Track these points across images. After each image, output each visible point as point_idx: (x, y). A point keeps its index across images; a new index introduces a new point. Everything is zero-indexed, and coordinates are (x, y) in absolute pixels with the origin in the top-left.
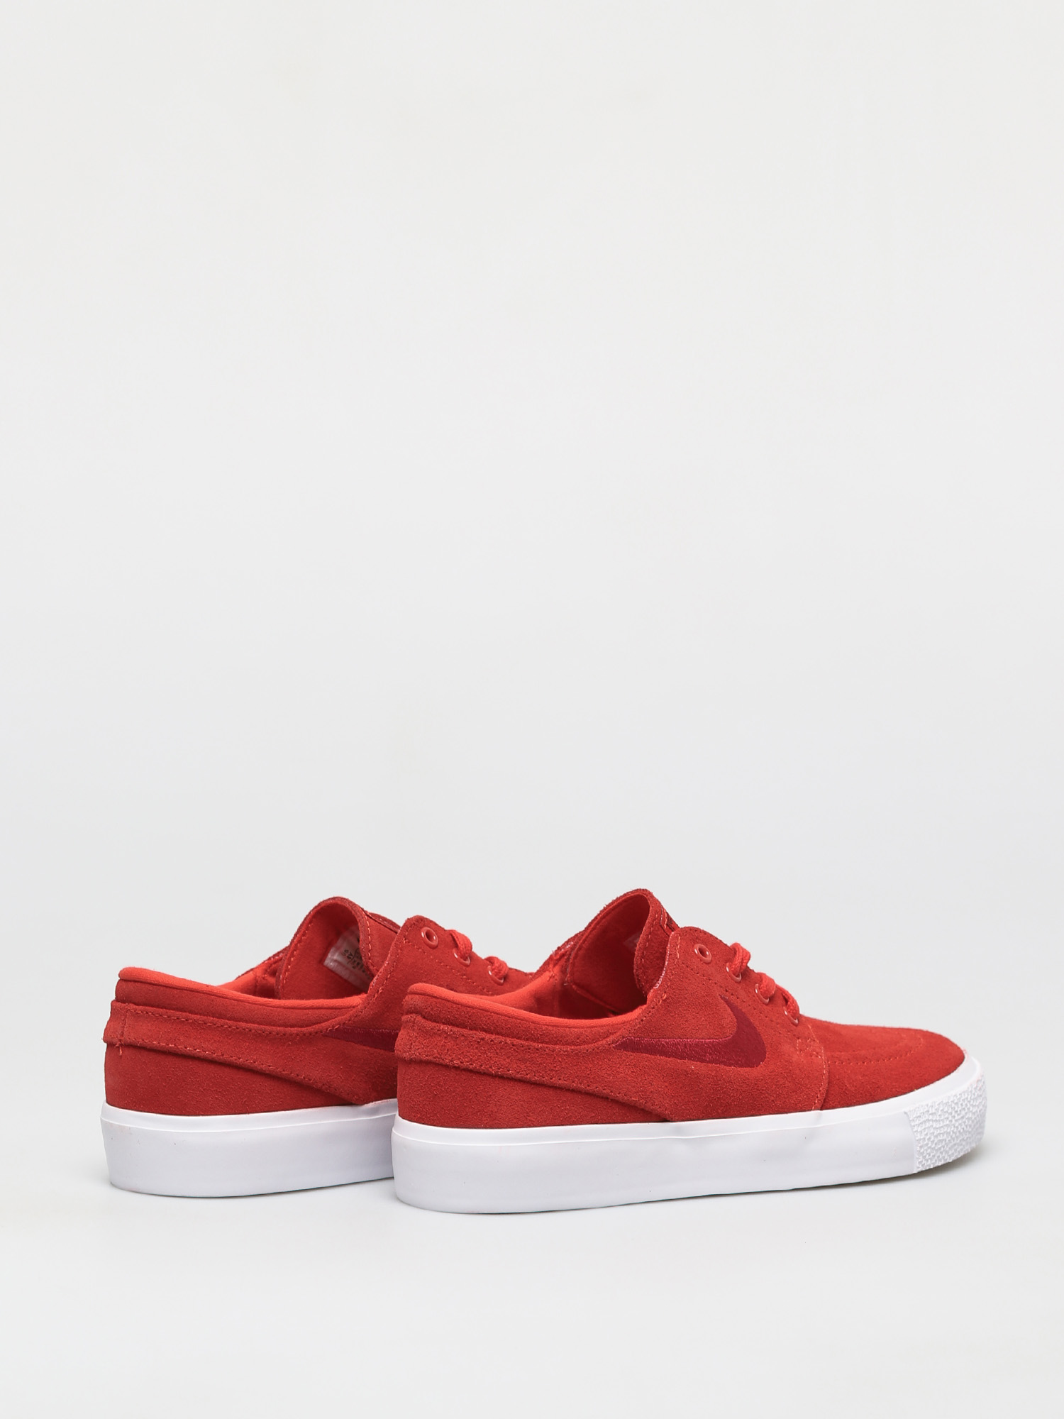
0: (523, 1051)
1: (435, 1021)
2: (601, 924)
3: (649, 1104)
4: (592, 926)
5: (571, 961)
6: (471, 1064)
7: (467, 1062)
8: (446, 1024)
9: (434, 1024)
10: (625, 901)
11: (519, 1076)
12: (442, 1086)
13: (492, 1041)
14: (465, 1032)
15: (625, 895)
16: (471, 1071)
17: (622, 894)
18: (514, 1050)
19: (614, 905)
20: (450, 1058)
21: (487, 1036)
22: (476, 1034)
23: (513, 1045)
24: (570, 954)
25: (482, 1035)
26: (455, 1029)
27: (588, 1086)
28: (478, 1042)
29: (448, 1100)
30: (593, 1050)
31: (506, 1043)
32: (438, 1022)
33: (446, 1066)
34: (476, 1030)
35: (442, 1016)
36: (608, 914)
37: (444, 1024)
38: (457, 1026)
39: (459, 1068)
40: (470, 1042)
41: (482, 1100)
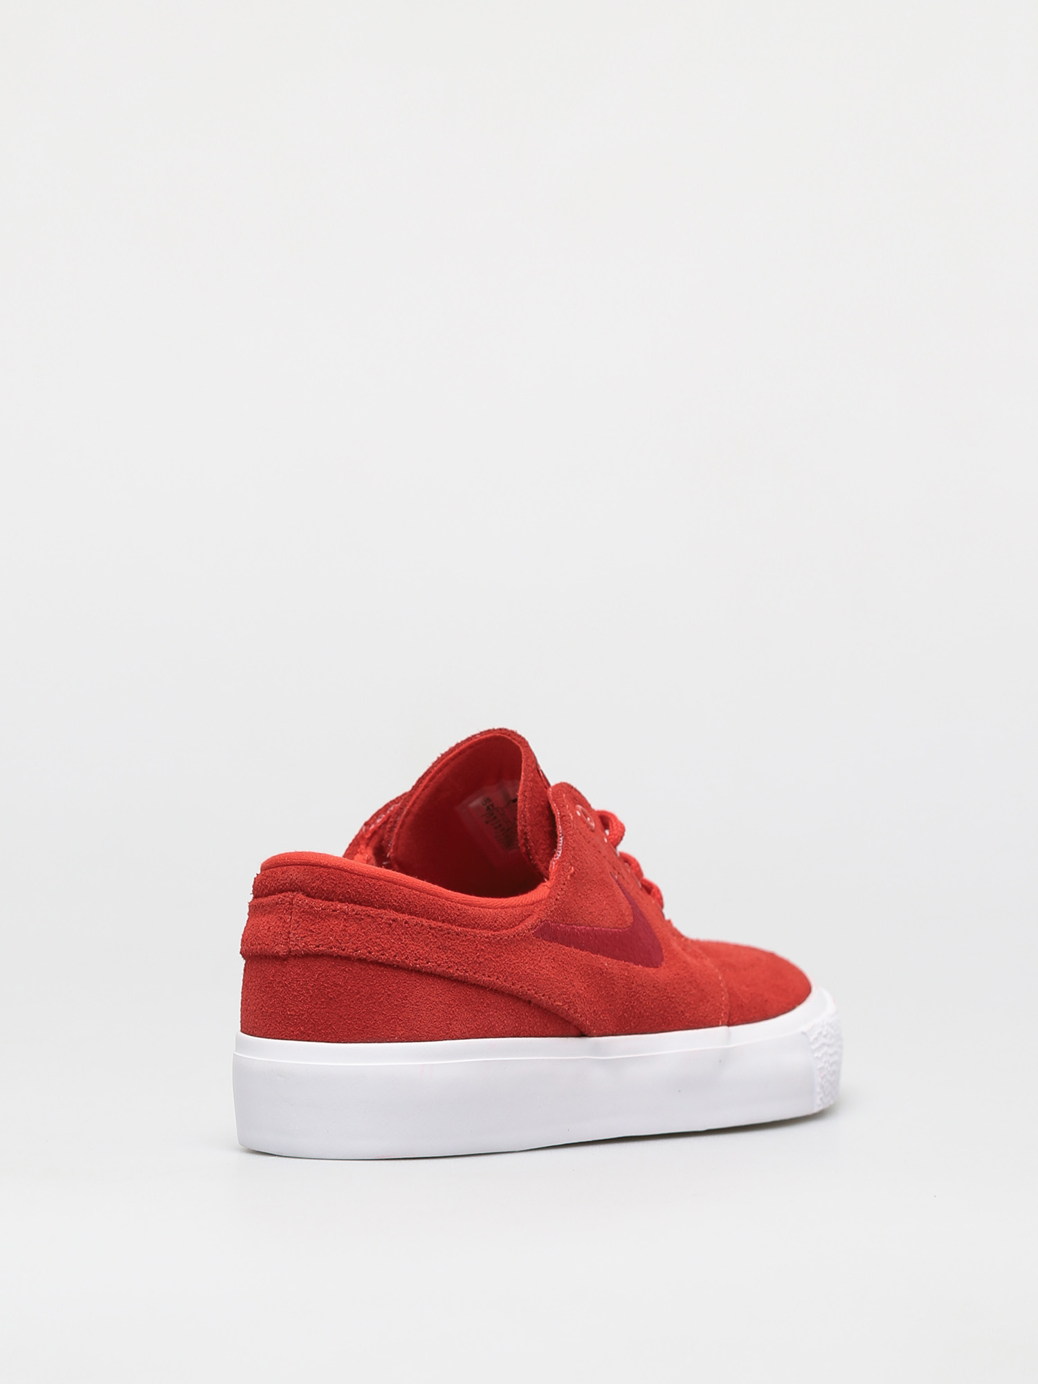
0: (442, 936)
1: (327, 899)
2: (435, 780)
3: (572, 1011)
4: (425, 782)
5: (396, 830)
6: (383, 955)
7: (378, 952)
8: (344, 902)
9: (327, 903)
10: (470, 747)
11: (439, 970)
12: (341, 986)
13: (406, 923)
14: (372, 911)
15: (468, 739)
16: (382, 964)
17: (464, 738)
18: (433, 935)
19: (454, 753)
20: (354, 947)
21: (400, 917)
22: (385, 914)
23: (430, 929)
24: (395, 822)
25: (393, 914)
26: (357, 908)
27: (513, 984)
28: (390, 924)
29: (349, 1005)
30: (514, 936)
31: (422, 926)
32: (332, 900)
33: (348, 958)
34: (384, 908)
35: (338, 891)
36: (445, 765)
37: (341, 901)
38: (360, 904)
39: (365, 960)
40: (379, 924)
41: (396, 1003)
